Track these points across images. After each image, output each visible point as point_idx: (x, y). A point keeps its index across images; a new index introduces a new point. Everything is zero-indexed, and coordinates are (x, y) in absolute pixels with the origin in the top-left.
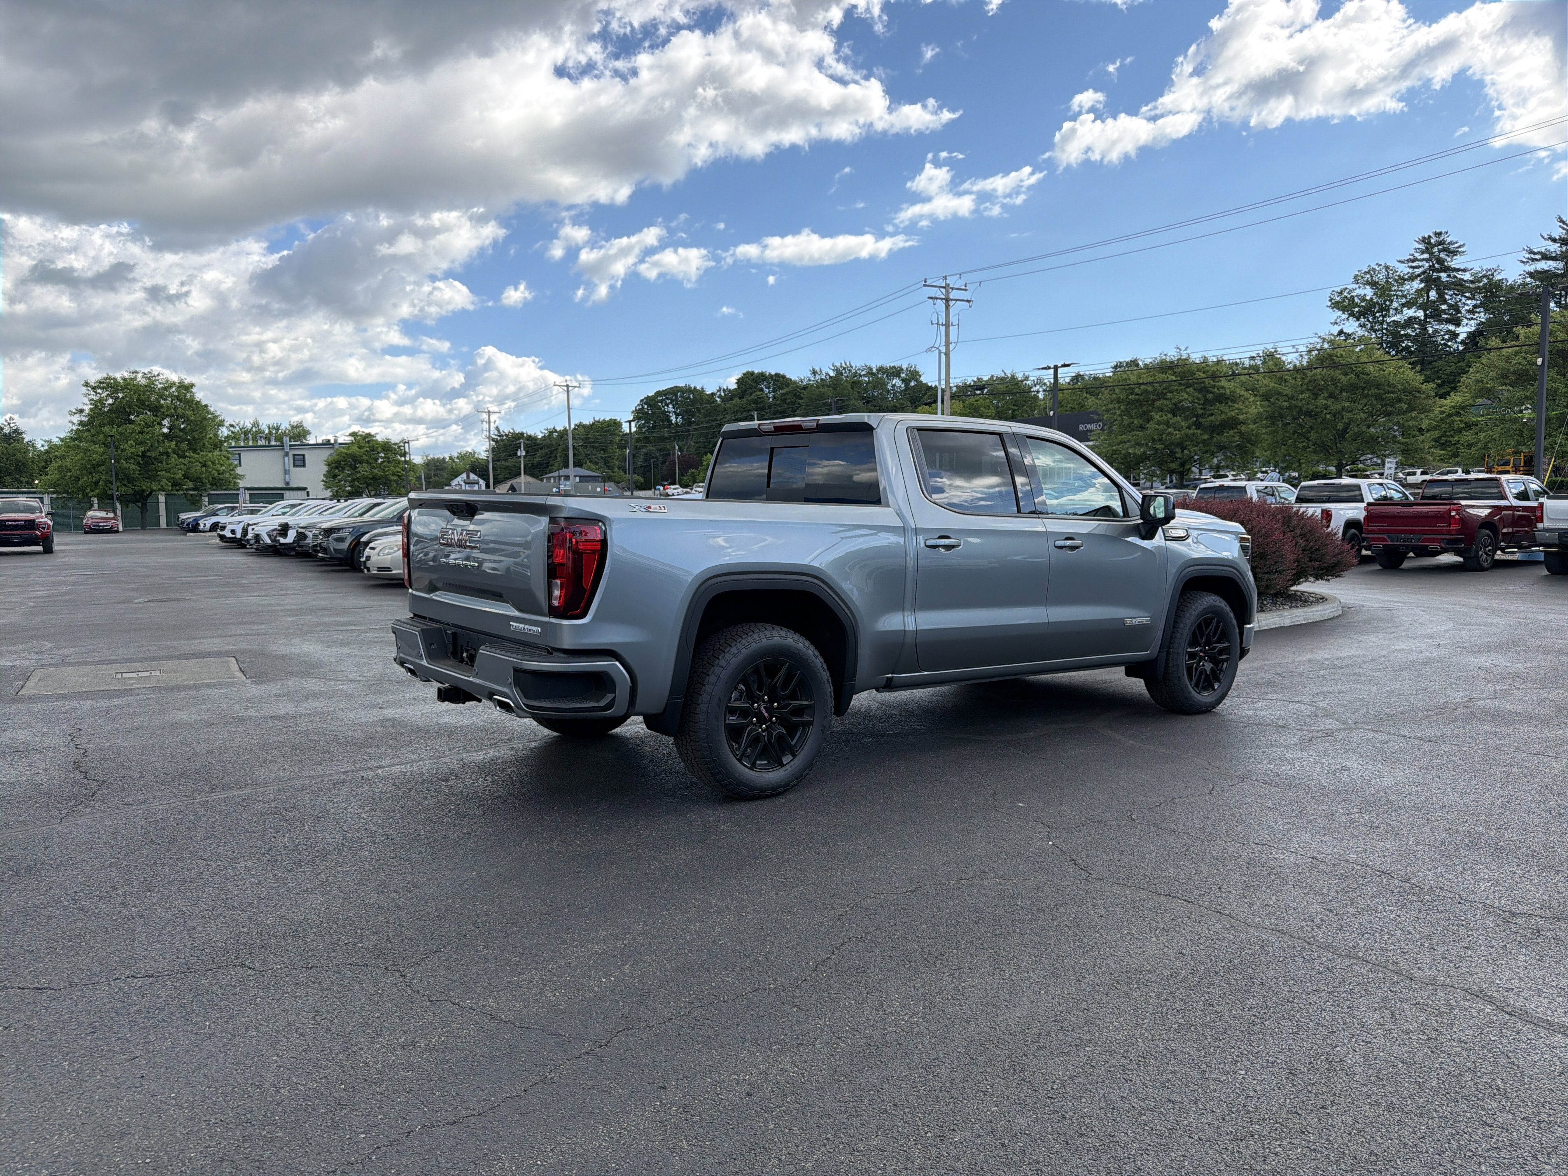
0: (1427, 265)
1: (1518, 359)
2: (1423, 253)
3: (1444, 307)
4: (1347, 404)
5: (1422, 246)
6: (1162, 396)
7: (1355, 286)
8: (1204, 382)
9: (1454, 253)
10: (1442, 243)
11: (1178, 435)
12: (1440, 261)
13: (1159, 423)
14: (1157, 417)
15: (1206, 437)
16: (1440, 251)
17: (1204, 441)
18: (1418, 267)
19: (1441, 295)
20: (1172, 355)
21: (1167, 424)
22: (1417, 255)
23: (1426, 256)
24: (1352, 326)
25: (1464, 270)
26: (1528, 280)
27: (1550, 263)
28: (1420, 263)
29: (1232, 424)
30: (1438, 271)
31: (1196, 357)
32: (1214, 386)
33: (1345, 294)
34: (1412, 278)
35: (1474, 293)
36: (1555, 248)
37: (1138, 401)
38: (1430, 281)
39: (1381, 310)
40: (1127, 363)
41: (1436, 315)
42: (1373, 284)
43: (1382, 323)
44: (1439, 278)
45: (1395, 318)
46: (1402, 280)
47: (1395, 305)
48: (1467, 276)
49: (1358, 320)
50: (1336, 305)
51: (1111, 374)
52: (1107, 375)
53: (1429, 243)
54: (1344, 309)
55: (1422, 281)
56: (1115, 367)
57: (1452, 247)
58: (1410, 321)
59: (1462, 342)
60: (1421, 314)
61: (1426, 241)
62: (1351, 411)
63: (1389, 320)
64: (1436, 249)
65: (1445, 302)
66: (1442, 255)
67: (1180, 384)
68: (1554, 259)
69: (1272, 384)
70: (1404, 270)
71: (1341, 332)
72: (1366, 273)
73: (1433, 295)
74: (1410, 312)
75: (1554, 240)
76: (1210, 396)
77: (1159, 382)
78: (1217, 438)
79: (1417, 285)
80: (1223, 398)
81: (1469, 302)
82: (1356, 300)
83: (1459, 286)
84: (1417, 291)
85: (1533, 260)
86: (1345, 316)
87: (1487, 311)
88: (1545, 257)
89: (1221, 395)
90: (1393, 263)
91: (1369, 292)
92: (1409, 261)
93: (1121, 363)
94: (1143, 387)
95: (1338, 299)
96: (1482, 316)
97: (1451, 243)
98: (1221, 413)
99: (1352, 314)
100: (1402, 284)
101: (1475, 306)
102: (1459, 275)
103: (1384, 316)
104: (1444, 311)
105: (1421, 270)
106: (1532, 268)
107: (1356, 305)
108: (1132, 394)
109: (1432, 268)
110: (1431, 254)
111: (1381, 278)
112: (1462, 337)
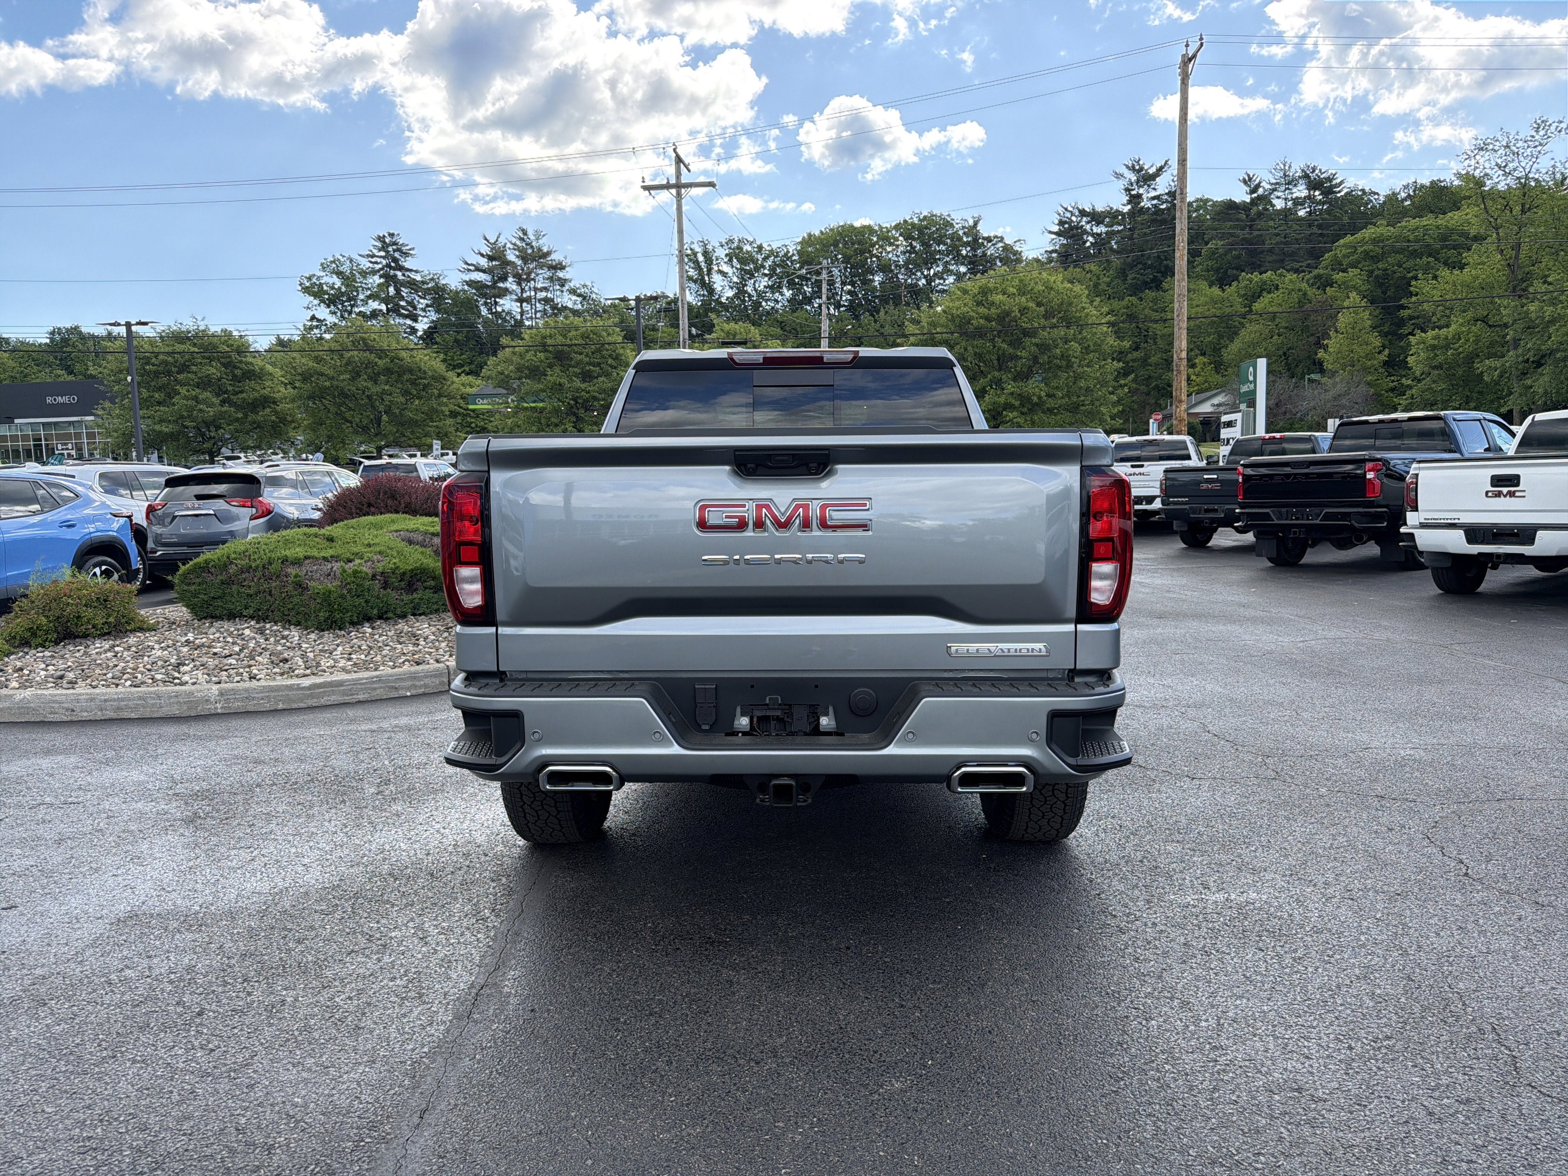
0: (384, 262)
1: (529, 356)
2: (380, 250)
3: (403, 303)
4: (387, 387)
5: (379, 244)
6: (184, 368)
7: (322, 274)
8: (230, 357)
9: (406, 254)
10: (395, 244)
11: (211, 411)
12: (395, 260)
13: (186, 398)
14: (183, 391)
15: (240, 415)
16: (394, 251)
17: (237, 420)
18: (376, 263)
19: (398, 291)
20: (188, 324)
21: (196, 399)
22: (375, 252)
23: (383, 254)
24: (323, 313)
25: (416, 272)
26: (466, 287)
27: (481, 274)
28: (379, 260)
29: (266, 401)
30: (395, 269)
31: (215, 328)
32: (241, 362)
33: (314, 280)
34: (374, 272)
35: (427, 292)
36: (484, 262)
37: (155, 372)
38: (389, 279)
39: (349, 300)
40: (67, 330)
41: (395, 310)
42: (339, 274)
43: (350, 313)
44: (396, 276)
45: (362, 309)
46: (364, 274)
47: (361, 297)
48: (418, 278)
49: (329, 306)
50: (306, 290)
51: (48, 341)
52: (40, 341)
53: (384, 242)
54: (315, 295)
55: (381, 277)
56: (53, 333)
57: (404, 249)
58: (374, 314)
59: (421, 338)
60: (383, 307)
61: (381, 239)
62: (391, 394)
63: (357, 310)
64: (390, 249)
65: (402, 298)
66: (397, 255)
67: (204, 358)
68: (484, 271)
69: (311, 364)
70: (365, 264)
71: (313, 318)
72: (332, 262)
73: (392, 290)
74: (374, 305)
75: (482, 255)
76: (238, 372)
77: (179, 353)
78: (251, 417)
79: (377, 280)
80: (251, 375)
81: (422, 301)
82: (325, 288)
83: (413, 285)
84: (379, 285)
85: (469, 270)
86: (316, 302)
87: (438, 311)
88: (478, 269)
89: (249, 371)
90: (355, 256)
91: (338, 283)
92: (368, 256)
93: (59, 329)
94: (161, 357)
95: (308, 284)
96: (433, 316)
97: (402, 245)
98: (251, 391)
99: (323, 301)
100: (365, 277)
101: (427, 306)
102: (413, 275)
103: (352, 306)
104: (403, 308)
105: (380, 266)
106: (467, 277)
107: (326, 293)
108: (147, 363)
109: (388, 266)
110: (387, 252)
111: (346, 268)
112: (420, 333)
